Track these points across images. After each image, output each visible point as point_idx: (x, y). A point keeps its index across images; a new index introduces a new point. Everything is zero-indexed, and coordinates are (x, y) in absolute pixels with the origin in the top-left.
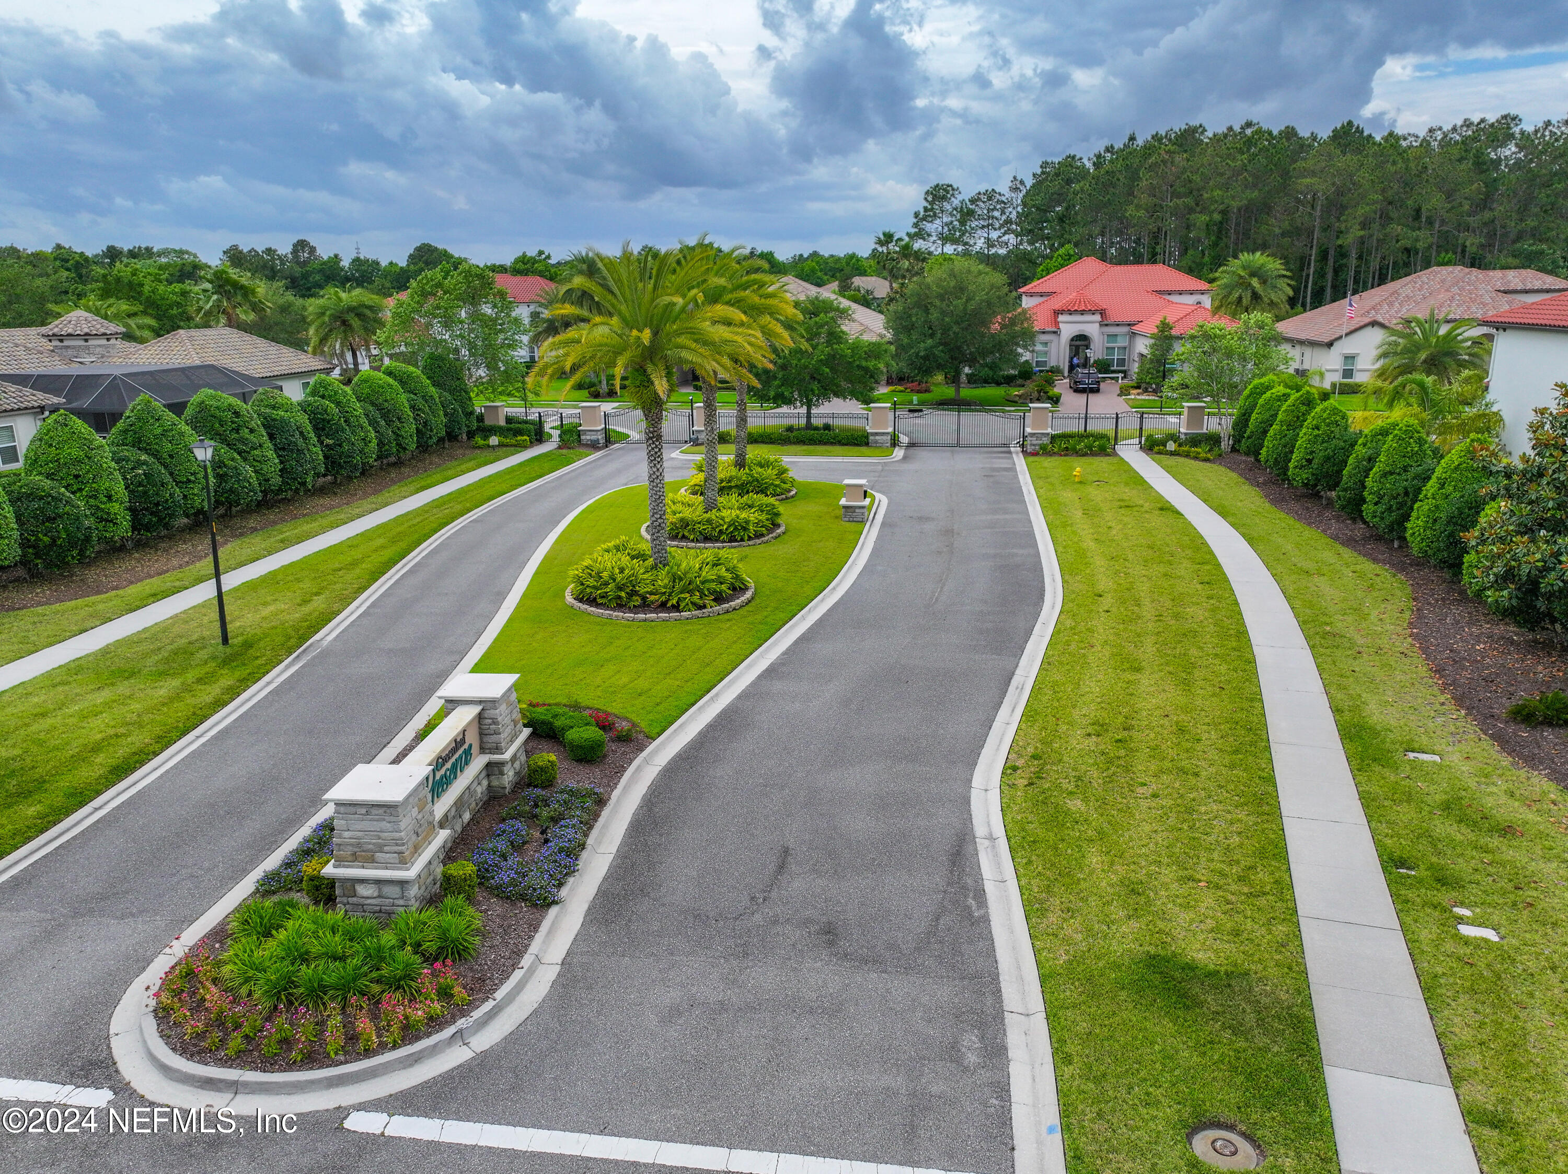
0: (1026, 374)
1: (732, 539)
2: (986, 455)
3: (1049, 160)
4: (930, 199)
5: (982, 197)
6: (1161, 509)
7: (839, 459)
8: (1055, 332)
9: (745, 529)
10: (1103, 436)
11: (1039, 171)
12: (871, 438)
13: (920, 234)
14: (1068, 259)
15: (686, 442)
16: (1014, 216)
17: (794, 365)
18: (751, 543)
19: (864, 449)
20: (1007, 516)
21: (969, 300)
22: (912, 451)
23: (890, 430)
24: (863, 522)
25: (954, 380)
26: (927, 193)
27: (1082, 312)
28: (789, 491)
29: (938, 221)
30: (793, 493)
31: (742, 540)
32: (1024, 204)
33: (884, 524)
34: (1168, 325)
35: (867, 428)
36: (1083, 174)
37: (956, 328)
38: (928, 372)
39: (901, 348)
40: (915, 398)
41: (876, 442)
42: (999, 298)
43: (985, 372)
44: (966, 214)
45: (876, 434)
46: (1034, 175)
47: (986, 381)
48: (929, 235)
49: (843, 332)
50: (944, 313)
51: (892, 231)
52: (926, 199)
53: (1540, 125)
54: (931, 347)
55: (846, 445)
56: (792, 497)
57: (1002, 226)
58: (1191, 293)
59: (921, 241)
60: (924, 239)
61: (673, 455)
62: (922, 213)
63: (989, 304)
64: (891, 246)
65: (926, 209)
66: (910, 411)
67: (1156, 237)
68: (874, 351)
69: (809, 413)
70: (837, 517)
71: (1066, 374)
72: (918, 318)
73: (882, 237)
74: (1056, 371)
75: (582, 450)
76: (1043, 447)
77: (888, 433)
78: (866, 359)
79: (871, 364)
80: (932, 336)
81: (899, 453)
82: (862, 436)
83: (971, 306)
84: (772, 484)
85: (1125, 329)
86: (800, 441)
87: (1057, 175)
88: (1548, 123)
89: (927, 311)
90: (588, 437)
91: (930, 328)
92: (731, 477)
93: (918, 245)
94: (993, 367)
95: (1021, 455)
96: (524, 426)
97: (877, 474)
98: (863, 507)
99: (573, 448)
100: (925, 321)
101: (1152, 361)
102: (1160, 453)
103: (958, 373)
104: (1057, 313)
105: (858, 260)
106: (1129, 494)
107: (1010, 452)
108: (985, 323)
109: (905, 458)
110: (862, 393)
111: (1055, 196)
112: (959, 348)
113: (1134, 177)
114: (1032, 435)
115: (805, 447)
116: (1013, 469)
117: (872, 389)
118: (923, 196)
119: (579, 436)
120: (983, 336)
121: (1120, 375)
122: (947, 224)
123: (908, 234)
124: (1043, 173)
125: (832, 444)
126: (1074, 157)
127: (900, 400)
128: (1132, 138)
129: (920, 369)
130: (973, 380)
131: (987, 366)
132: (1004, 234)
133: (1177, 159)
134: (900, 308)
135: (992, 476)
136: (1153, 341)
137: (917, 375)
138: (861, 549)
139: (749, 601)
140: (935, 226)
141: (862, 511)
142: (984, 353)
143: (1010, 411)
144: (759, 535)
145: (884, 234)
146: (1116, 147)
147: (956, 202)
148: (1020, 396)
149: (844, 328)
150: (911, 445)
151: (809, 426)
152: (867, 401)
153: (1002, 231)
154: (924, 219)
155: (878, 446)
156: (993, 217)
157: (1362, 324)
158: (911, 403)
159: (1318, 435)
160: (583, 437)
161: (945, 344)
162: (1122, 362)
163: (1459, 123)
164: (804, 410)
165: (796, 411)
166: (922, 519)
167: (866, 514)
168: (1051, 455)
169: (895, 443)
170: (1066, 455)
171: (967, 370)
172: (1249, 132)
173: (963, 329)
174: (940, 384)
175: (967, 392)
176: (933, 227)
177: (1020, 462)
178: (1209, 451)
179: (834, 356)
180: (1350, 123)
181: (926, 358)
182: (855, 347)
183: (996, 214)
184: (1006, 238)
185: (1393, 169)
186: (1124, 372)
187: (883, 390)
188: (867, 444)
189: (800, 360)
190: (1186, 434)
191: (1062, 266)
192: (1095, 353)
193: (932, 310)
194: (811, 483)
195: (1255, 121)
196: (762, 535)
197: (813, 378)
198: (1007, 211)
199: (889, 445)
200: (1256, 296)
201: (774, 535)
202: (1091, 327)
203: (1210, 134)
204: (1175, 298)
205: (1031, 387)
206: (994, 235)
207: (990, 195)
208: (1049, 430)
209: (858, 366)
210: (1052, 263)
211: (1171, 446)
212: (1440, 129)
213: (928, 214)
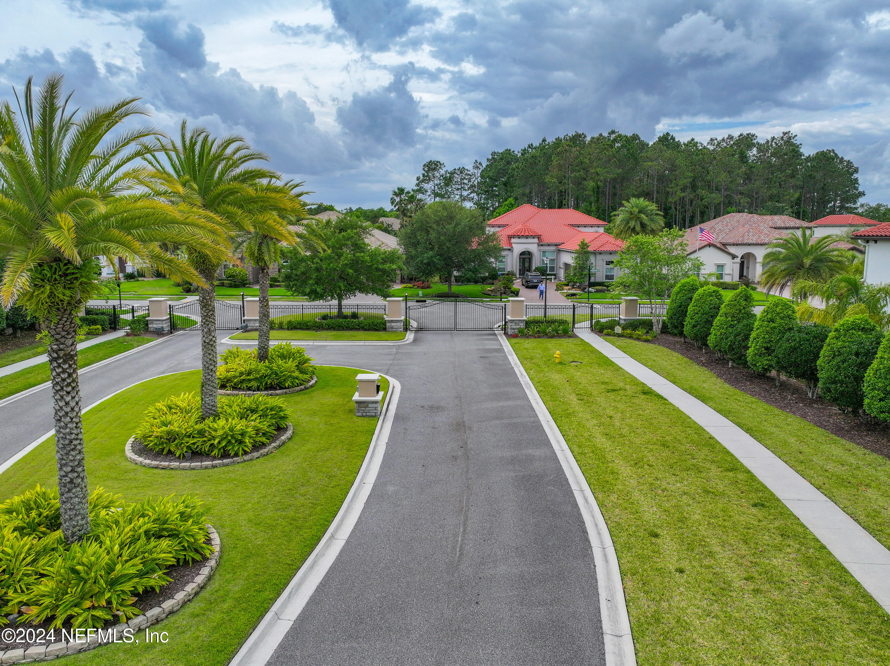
0: (494, 276)
1: (225, 455)
2: (477, 337)
3: (496, 151)
4: (426, 169)
5: (457, 171)
6: (645, 393)
7: (362, 343)
8: (509, 250)
9: (241, 442)
10: (563, 322)
11: (490, 157)
12: (388, 324)
13: (421, 191)
14: (511, 206)
15: (237, 329)
16: (476, 183)
17: (324, 268)
18: (246, 458)
19: (381, 333)
20: (511, 403)
21: (457, 224)
22: (420, 334)
23: (403, 318)
24: (375, 417)
25: (446, 280)
26: (424, 165)
27: (527, 237)
28: (309, 381)
29: (431, 183)
30: (311, 383)
31: (236, 455)
32: (482, 176)
33: (397, 418)
34: (586, 244)
35: (385, 316)
36: (517, 160)
37: (448, 244)
38: (429, 274)
39: (410, 258)
40: (420, 292)
41: (392, 328)
42: (477, 224)
43: (470, 274)
44: (448, 180)
45: (392, 321)
46: (488, 160)
47: (469, 281)
48: (426, 191)
49: (365, 244)
50: (439, 233)
51: (403, 187)
52: (424, 169)
53: (769, 139)
54: (431, 257)
55: (369, 330)
56: (312, 386)
57: (469, 189)
58: (592, 226)
59: (421, 195)
60: (423, 193)
61: (224, 341)
62: (422, 178)
63: (471, 228)
64: (402, 196)
65: (423, 175)
66: (417, 301)
67: (562, 194)
68: (391, 257)
69: (340, 305)
70: (351, 411)
71: (518, 276)
72: (420, 236)
73: (397, 190)
74: (511, 274)
75: (147, 337)
76: (521, 331)
77: (401, 321)
78: (383, 263)
79: (387, 266)
80: (432, 249)
81: (410, 336)
82: (381, 323)
83: (459, 229)
84: (290, 376)
85: (553, 248)
86: (331, 328)
87: (502, 159)
88: (773, 138)
89: (428, 232)
90: (155, 326)
91: (430, 244)
92: (250, 370)
93: (420, 196)
94: (475, 271)
95: (504, 336)
96: (100, 317)
97: (392, 357)
98: (376, 402)
99: (139, 335)
100: (427, 239)
101: (575, 268)
102: (608, 335)
103: (450, 274)
104: (510, 237)
105: (384, 211)
106: (607, 375)
107: (495, 335)
108: (468, 242)
109: (415, 340)
110: (380, 290)
111: (501, 171)
112: (450, 258)
113: (549, 159)
114: (512, 321)
115: (334, 333)
116: (501, 350)
117: (389, 286)
118: (422, 168)
119: (147, 325)
120: (466, 250)
121: (553, 277)
122: (437, 185)
123: (413, 190)
124: (493, 158)
125: (356, 329)
126: (510, 150)
127: (410, 293)
128: (544, 140)
129: (424, 272)
130: (458, 280)
131: (471, 271)
132: (471, 193)
133: (574, 149)
134: (409, 231)
135: (487, 357)
136: (576, 255)
137: (422, 276)
138: (371, 458)
139: (202, 588)
140: (429, 186)
141: (374, 405)
142: (468, 261)
143: (487, 301)
144: (257, 447)
145: (398, 189)
146: (534, 146)
147: (442, 172)
148: (492, 291)
149: (366, 241)
150: (420, 329)
151: (340, 315)
152: (385, 296)
153: (470, 191)
154: (423, 181)
155: (394, 331)
156: (464, 183)
157: (703, 245)
158: (418, 295)
159: (775, 328)
160: (150, 326)
161: (441, 255)
162: (552, 269)
163: (726, 136)
164: (335, 302)
165: (327, 303)
166: (435, 409)
167: (379, 409)
168: (527, 337)
169: (406, 328)
170: (539, 337)
171: (455, 273)
172: (613, 136)
173: (453, 245)
174: (437, 282)
175: (456, 288)
176: (428, 186)
177: (505, 344)
178: (647, 332)
179: (357, 262)
180: (668, 134)
181: (428, 264)
182: (374, 255)
183: (466, 181)
184: (472, 195)
185: (697, 158)
186: (555, 275)
187: (397, 287)
188: (385, 329)
189: (329, 265)
190: (625, 320)
191: (508, 211)
192: (536, 263)
193: (431, 232)
194: (332, 369)
195: (616, 131)
196: (263, 445)
197: (341, 277)
198: (472, 180)
199: (402, 329)
200: (643, 226)
201: (277, 443)
202: (532, 247)
203: (588, 139)
204: (581, 229)
205: (499, 284)
206: (465, 193)
207: (462, 170)
208: (525, 318)
209: (376, 268)
210: (501, 209)
211: (618, 330)
212: (716, 139)
213: (426, 179)
